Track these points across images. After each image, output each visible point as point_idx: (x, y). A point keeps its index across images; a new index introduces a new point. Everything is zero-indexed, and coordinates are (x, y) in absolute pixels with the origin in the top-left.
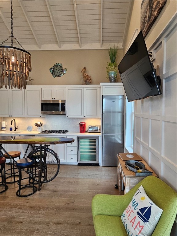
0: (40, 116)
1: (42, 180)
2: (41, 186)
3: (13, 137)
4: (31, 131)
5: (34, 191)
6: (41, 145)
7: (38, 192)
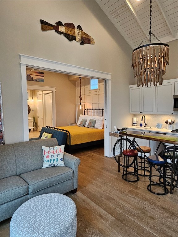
0: (172, 113)
1: (175, 184)
2: (173, 189)
3: (143, 133)
4: (160, 128)
5: (165, 192)
6: (175, 145)
7: (169, 195)
